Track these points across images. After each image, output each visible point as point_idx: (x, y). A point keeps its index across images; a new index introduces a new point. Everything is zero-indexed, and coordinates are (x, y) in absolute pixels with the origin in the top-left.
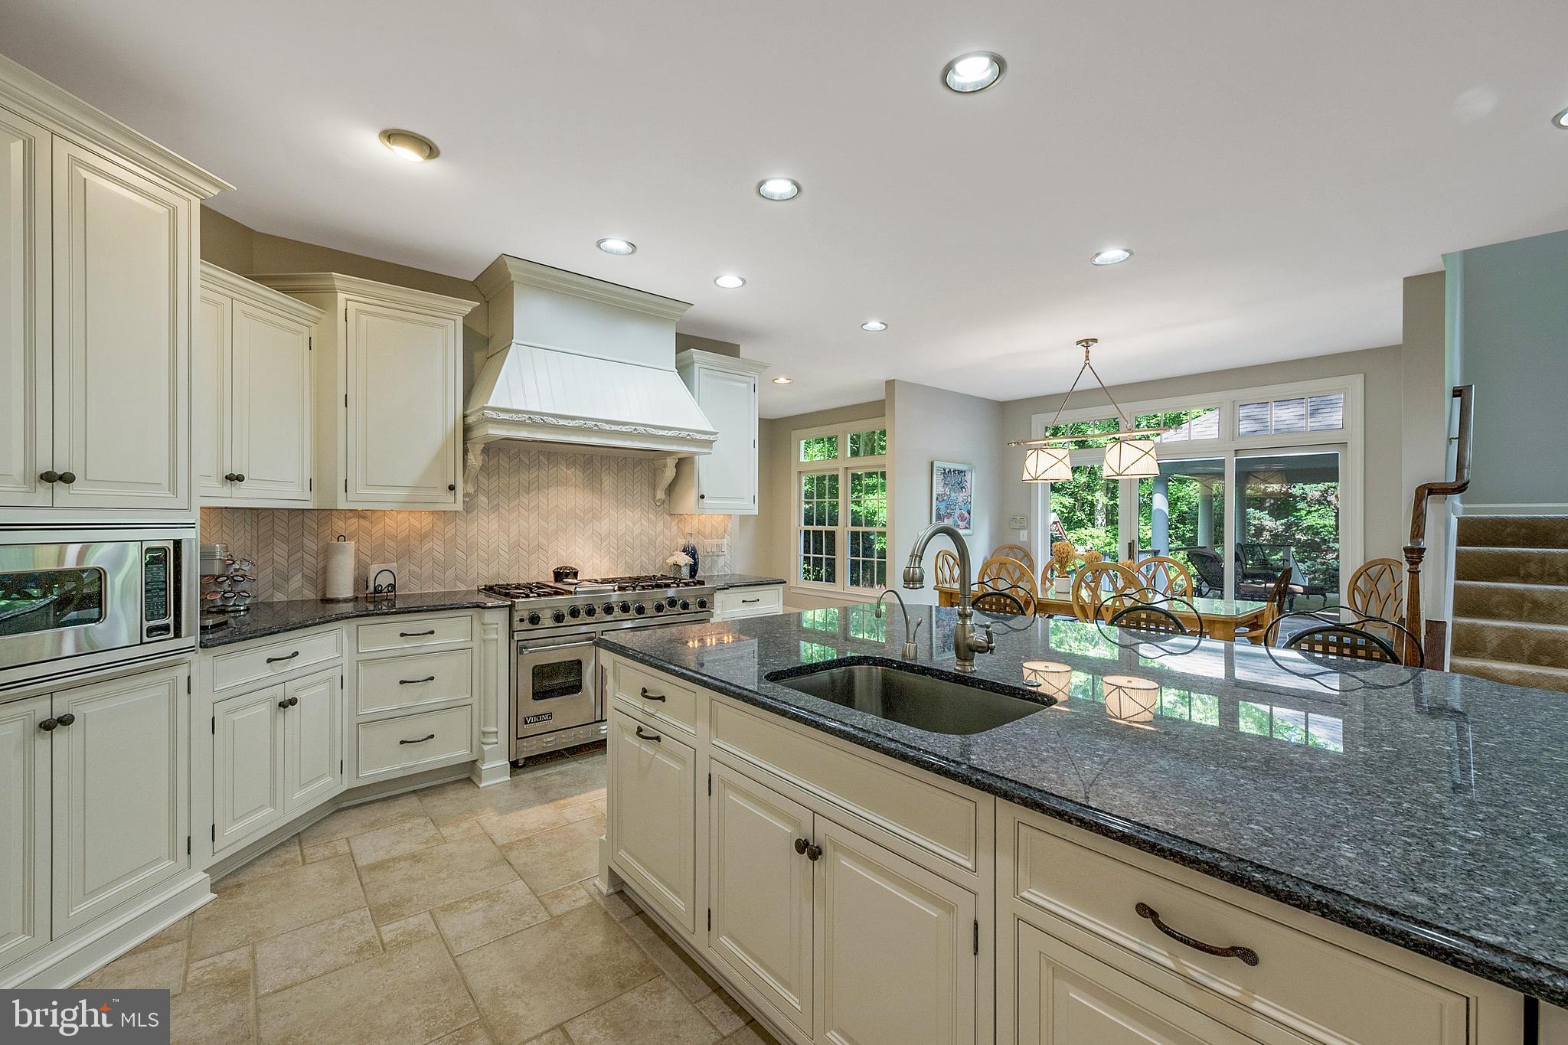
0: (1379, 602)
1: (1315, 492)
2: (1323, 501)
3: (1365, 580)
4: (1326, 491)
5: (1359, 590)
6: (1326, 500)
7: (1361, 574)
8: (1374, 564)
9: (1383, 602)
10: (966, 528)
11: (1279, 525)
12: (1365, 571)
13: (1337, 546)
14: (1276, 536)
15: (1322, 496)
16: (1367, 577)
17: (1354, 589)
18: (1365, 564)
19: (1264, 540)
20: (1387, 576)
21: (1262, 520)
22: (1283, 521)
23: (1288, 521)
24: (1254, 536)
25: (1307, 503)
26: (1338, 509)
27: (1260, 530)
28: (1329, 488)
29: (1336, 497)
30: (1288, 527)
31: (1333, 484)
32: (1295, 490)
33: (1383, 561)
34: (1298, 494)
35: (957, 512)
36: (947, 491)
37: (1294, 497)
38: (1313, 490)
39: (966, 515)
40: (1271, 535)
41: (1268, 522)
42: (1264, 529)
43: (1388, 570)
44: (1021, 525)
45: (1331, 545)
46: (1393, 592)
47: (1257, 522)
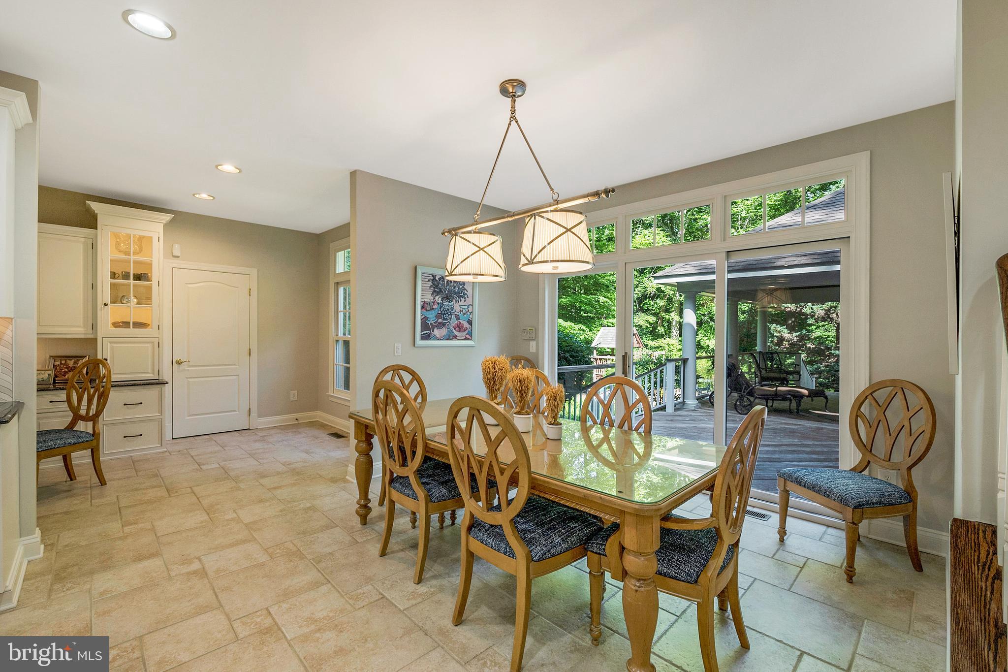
0: (888, 434)
1: (821, 311)
2: (827, 317)
3: (871, 405)
4: (829, 310)
5: (863, 417)
6: (829, 317)
7: (866, 398)
8: (882, 385)
9: (894, 435)
10: (466, 339)
11: (794, 337)
12: (871, 394)
13: (837, 352)
14: (792, 345)
15: (826, 314)
16: (874, 404)
17: (857, 416)
18: (871, 386)
19: (783, 348)
20: (898, 401)
21: (782, 333)
22: (797, 334)
23: (801, 334)
24: (777, 345)
25: (815, 319)
26: (838, 325)
27: (781, 340)
28: (831, 308)
29: (837, 314)
30: (802, 338)
31: (835, 304)
32: (806, 310)
33: (893, 383)
34: (808, 313)
35: (454, 322)
36: (439, 299)
37: (806, 315)
38: (819, 310)
39: (466, 325)
40: (789, 344)
41: (786, 334)
42: (784, 339)
43: (900, 395)
44: (530, 336)
45: (833, 352)
46: (907, 424)
47: (778, 334)
